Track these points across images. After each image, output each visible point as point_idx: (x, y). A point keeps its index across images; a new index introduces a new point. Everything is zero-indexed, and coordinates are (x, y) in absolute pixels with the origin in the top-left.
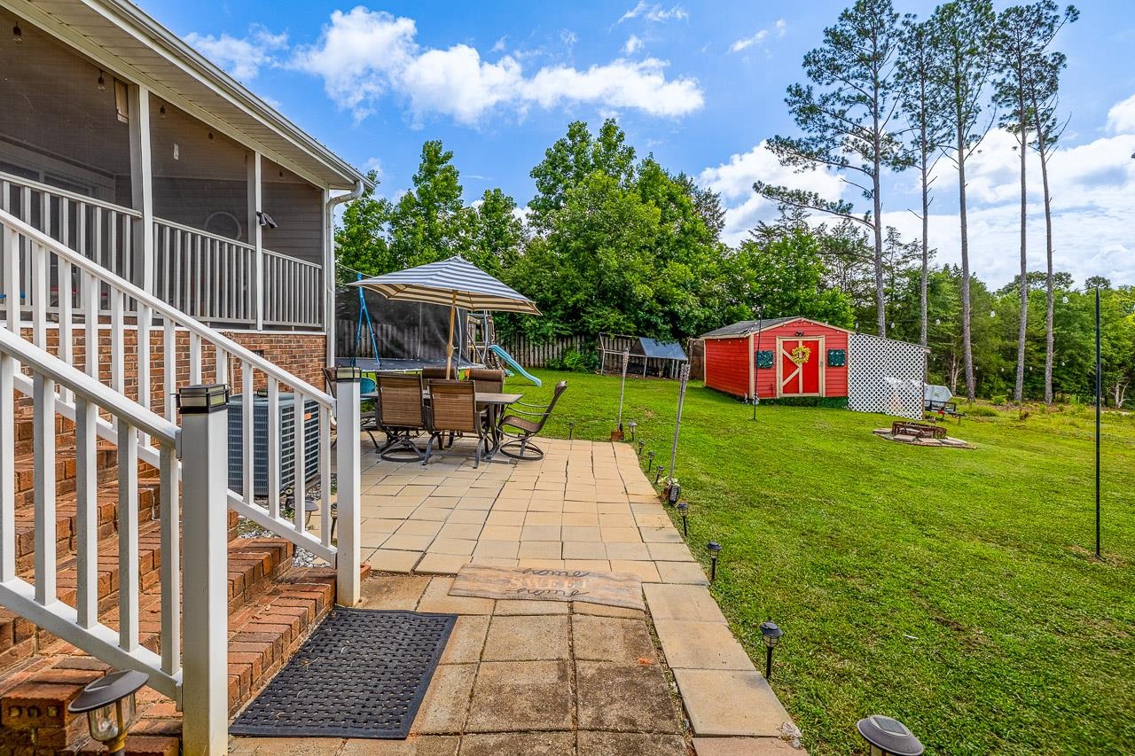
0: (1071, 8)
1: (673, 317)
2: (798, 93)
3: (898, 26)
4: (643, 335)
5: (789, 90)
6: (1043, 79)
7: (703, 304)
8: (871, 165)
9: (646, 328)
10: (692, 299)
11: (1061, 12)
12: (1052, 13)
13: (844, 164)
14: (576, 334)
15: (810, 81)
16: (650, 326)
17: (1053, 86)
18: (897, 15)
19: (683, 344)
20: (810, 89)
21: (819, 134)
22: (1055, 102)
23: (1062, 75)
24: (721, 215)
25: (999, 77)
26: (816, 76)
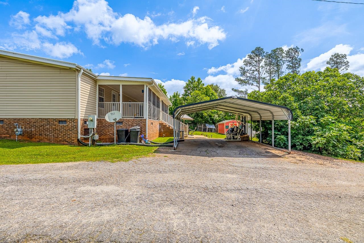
0: (302, 49)
1: (212, 119)
2: (242, 69)
3: (265, 54)
4: (206, 123)
5: (240, 68)
6: (297, 64)
7: (219, 117)
8: (258, 85)
9: (207, 122)
10: (216, 116)
11: (300, 50)
12: (298, 50)
13: (252, 84)
14: (192, 123)
15: (244, 66)
16: (208, 121)
17: (300, 65)
18: (265, 52)
19: (215, 125)
20: (244, 68)
21: (246, 78)
22: (300, 69)
23: (301, 63)
24: (226, 95)
25: (288, 63)
26: (246, 65)
